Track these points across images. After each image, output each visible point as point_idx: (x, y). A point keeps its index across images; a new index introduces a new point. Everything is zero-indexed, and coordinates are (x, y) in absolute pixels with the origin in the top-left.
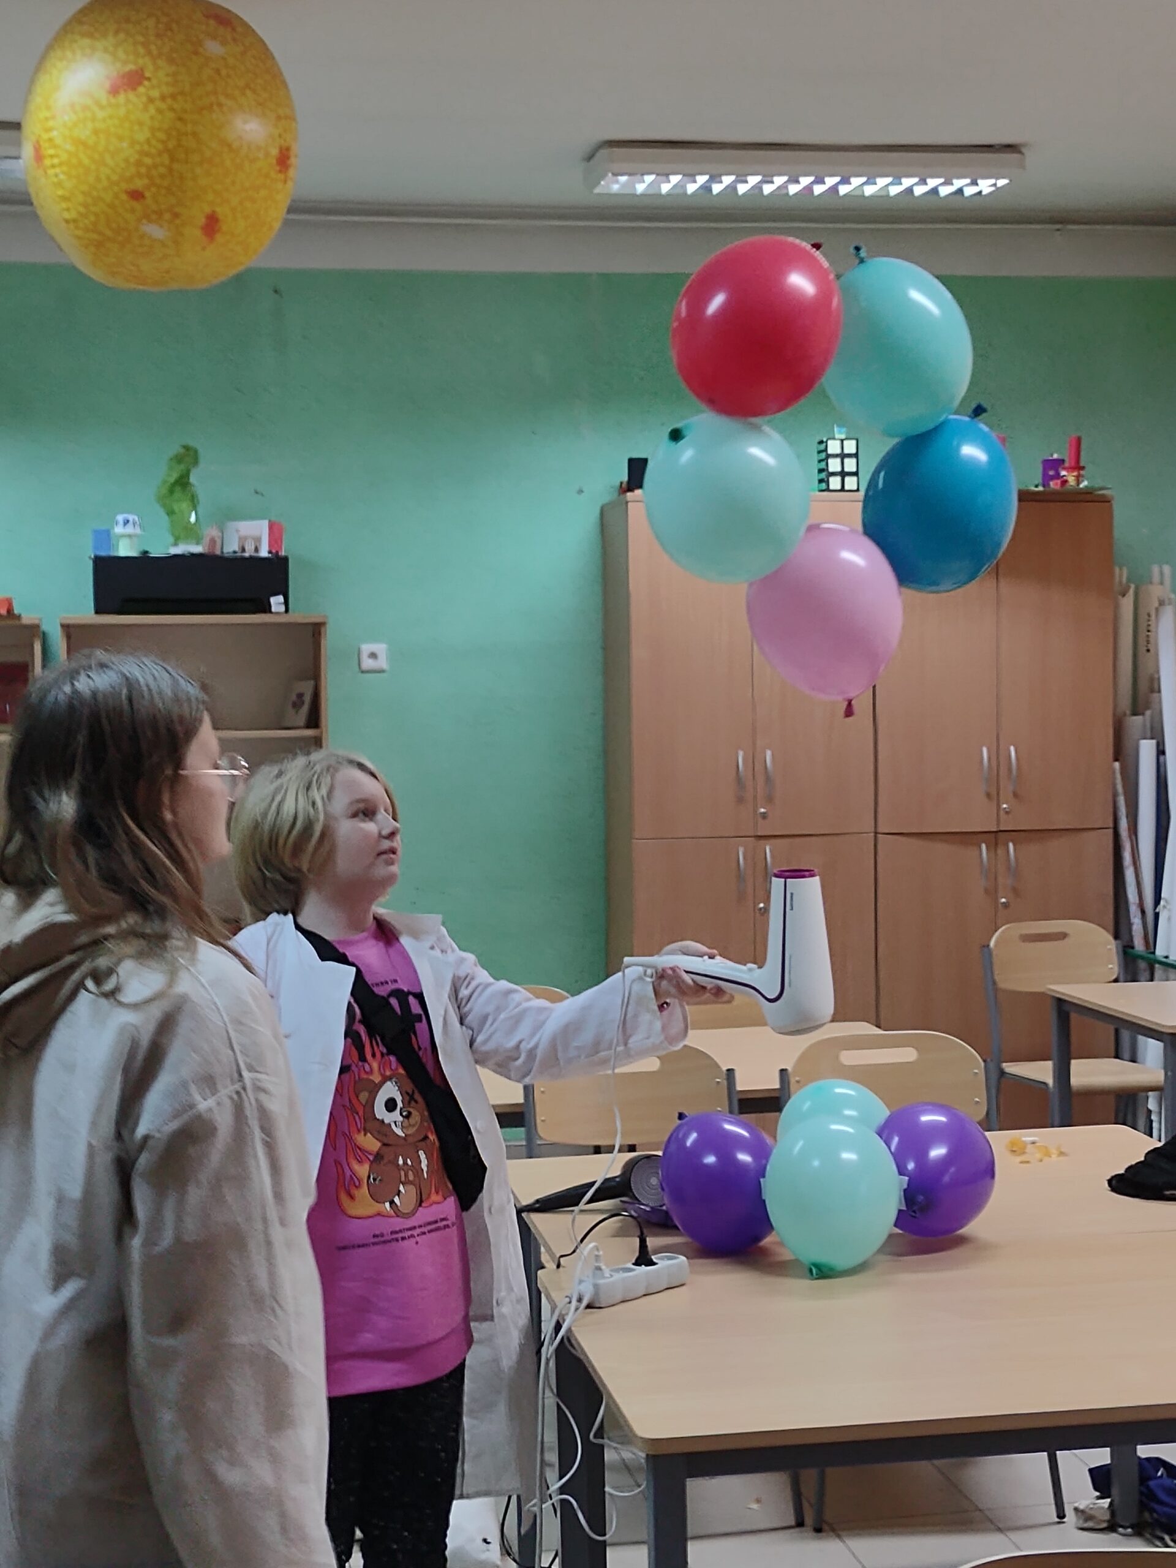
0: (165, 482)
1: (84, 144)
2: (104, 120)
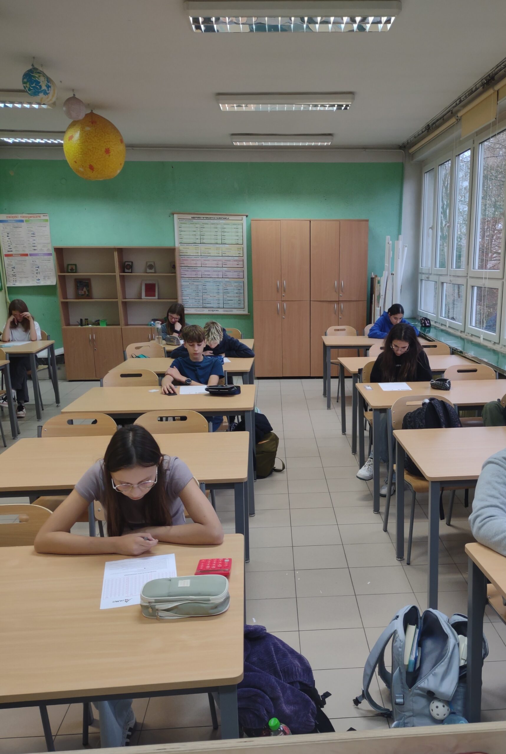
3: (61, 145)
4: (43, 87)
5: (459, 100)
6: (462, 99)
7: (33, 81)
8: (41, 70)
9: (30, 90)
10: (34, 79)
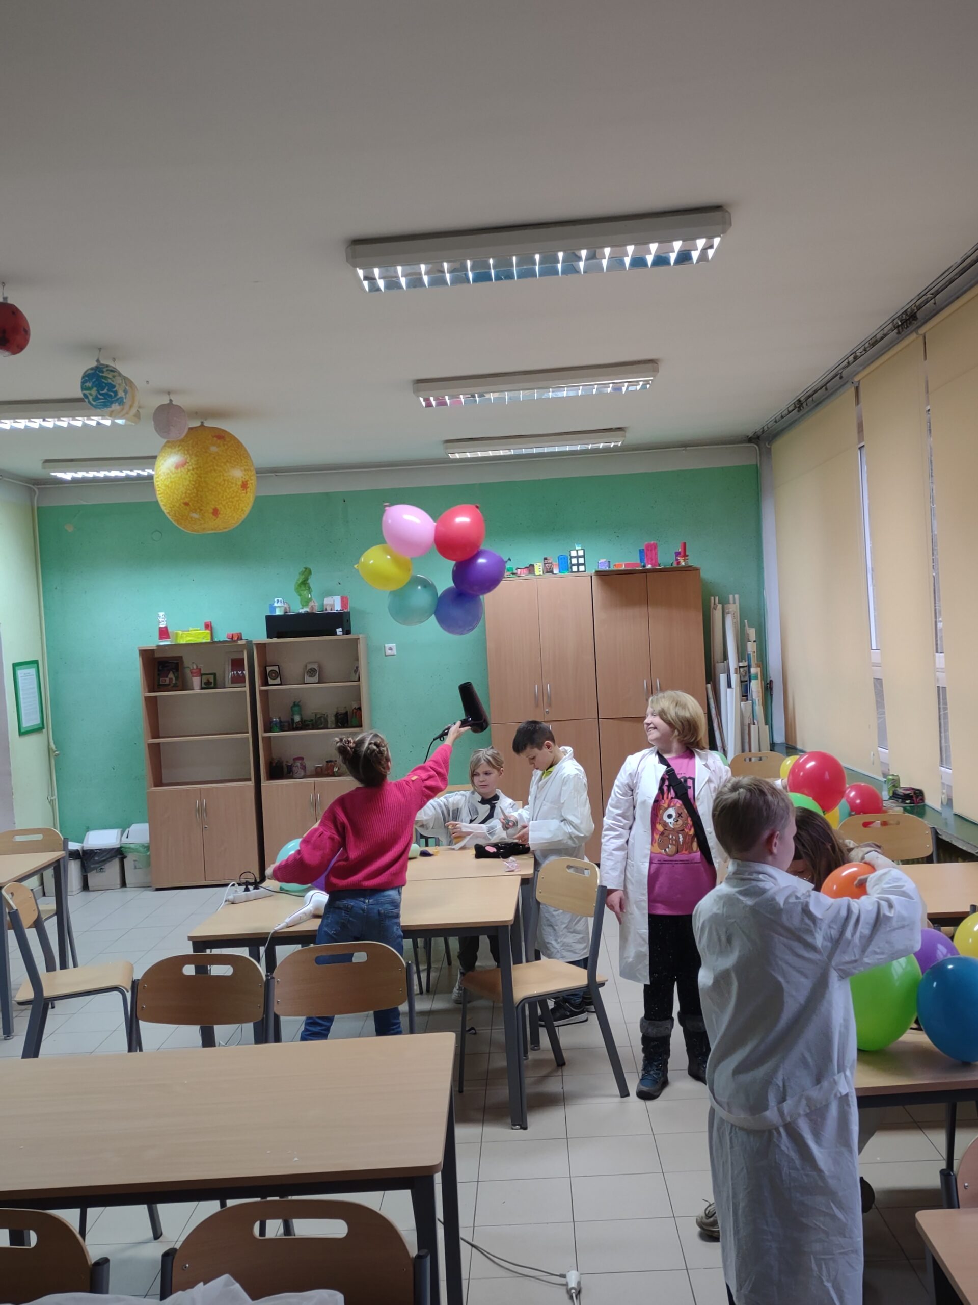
0: (297, 583)
1: (168, 486)
2: (174, 478)
5: (852, 356)
7: (103, 384)
9: (95, 399)
10: (105, 382)
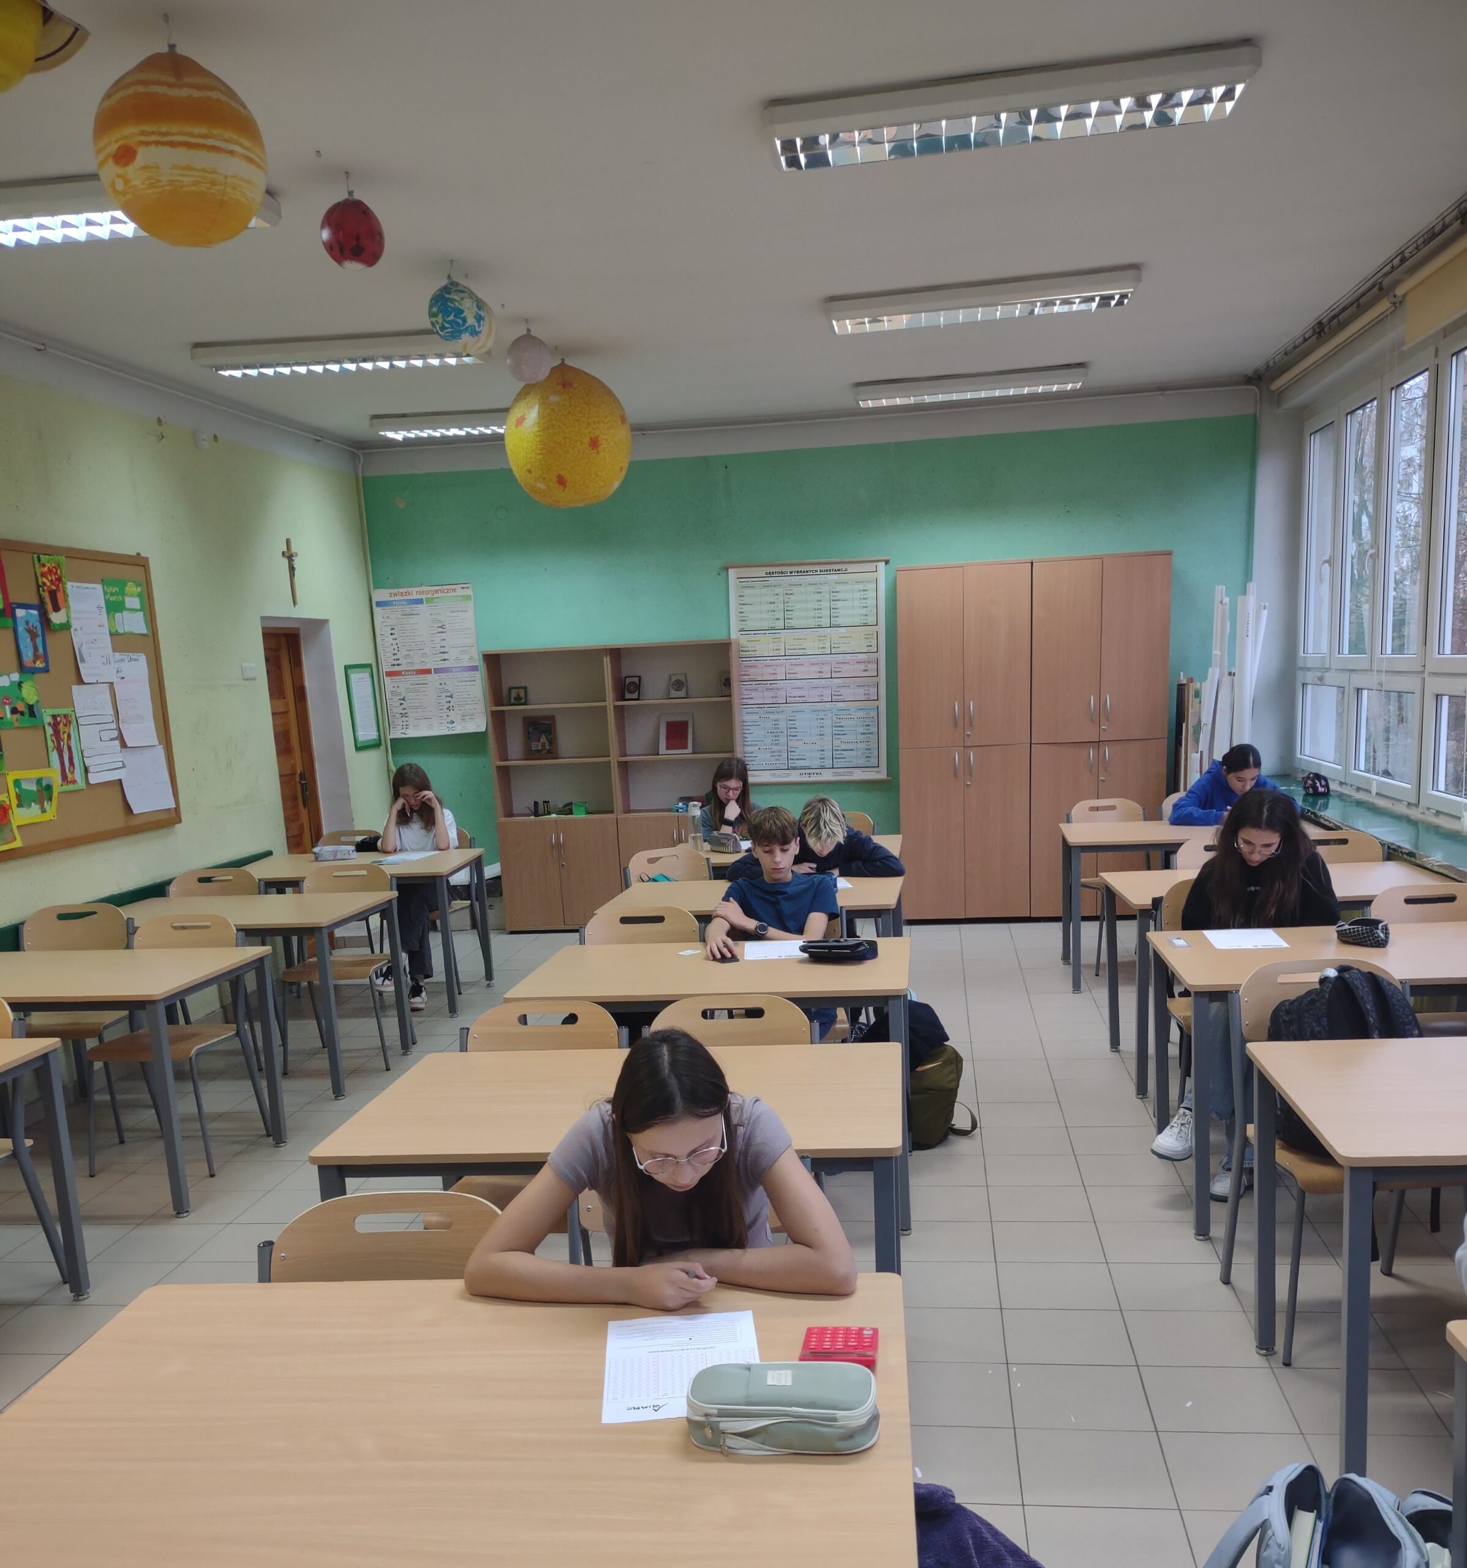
3: (500, 438)
4: (468, 320)
5: (1399, 258)
6: (1407, 254)
7: (450, 309)
8: (466, 284)
9: (443, 328)
10: (453, 306)
